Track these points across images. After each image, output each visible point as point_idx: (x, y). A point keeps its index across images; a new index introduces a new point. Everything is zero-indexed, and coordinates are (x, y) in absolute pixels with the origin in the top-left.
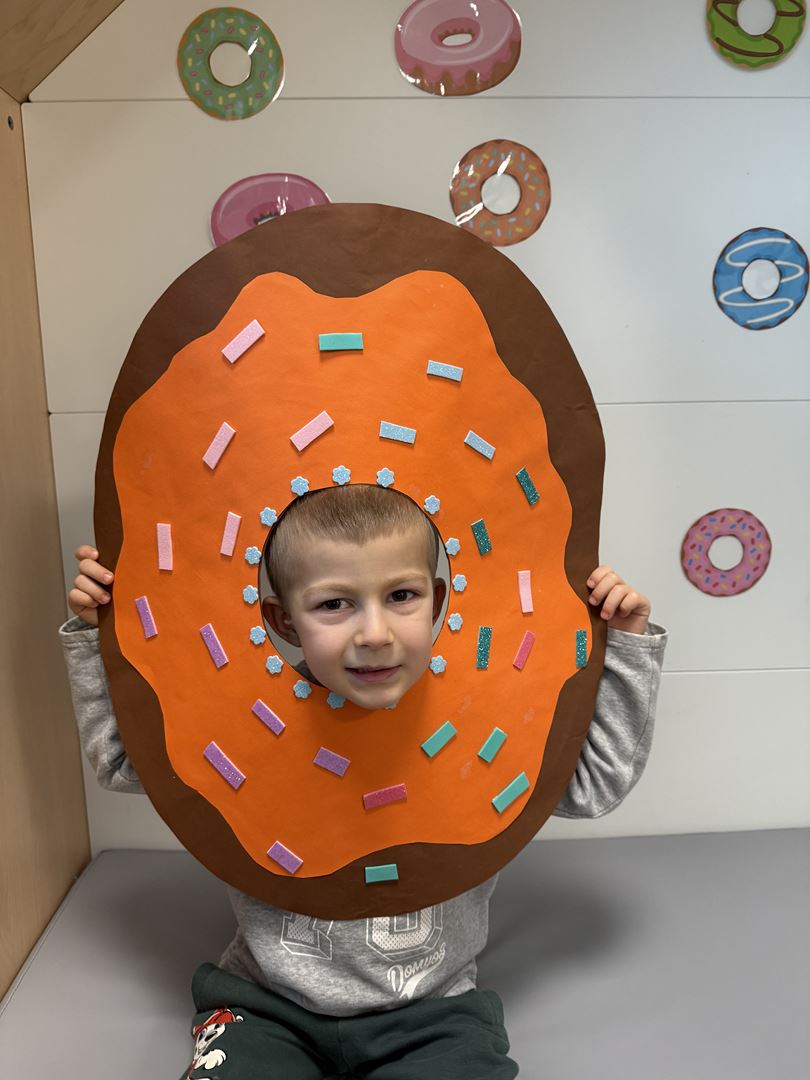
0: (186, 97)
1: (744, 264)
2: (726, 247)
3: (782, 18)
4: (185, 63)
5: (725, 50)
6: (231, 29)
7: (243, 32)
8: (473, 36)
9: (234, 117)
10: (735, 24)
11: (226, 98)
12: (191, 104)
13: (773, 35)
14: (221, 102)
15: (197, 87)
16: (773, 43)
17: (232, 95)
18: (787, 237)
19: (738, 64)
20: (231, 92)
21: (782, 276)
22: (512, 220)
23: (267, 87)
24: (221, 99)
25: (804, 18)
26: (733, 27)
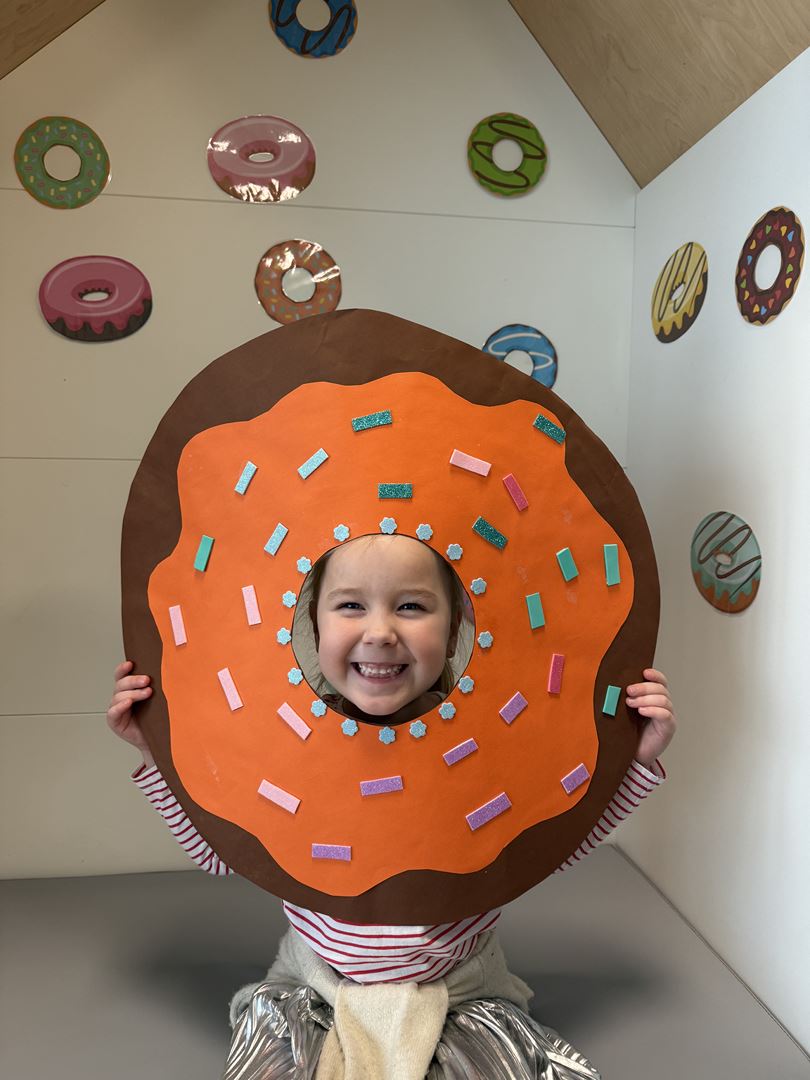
0: (22, 187)
1: (504, 354)
2: (489, 339)
3: (529, 161)
4: (21, 159)
5: (483, 181)
6: (64, 134)
7: (74, 137)
8: (275, 155)
9: (64, 206)
10: (491, 161)
11: (56, 190)
12: (26, 194)
13: (523, 172)
14: (52, 194)
15: (32, 180)
16: (522, 179)
17: (63, 189)
18: (539, 333)
19: (493, 192)
20: (62, 186)
21: (535, 364)
22: (308, 307)
23: (94, 184)
24: (53, 190)
25: (546, 161)
26: (488, 163)
